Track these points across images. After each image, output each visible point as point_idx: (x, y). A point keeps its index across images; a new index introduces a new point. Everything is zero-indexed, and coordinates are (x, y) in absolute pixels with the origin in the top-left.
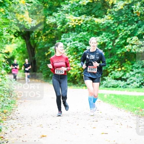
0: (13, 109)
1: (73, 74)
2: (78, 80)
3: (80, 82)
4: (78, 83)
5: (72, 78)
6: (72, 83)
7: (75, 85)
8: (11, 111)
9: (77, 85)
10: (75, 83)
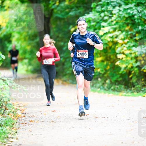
0: (10, 136)
1: (125, 68)
2: (134, 80)
3: (138, 84)
4: (134, 86)
5: (122, 75)
6: (123, 86)
7: (128, 90)
8: (5, 140)
9: (133, 89)
10: (129, 85)
